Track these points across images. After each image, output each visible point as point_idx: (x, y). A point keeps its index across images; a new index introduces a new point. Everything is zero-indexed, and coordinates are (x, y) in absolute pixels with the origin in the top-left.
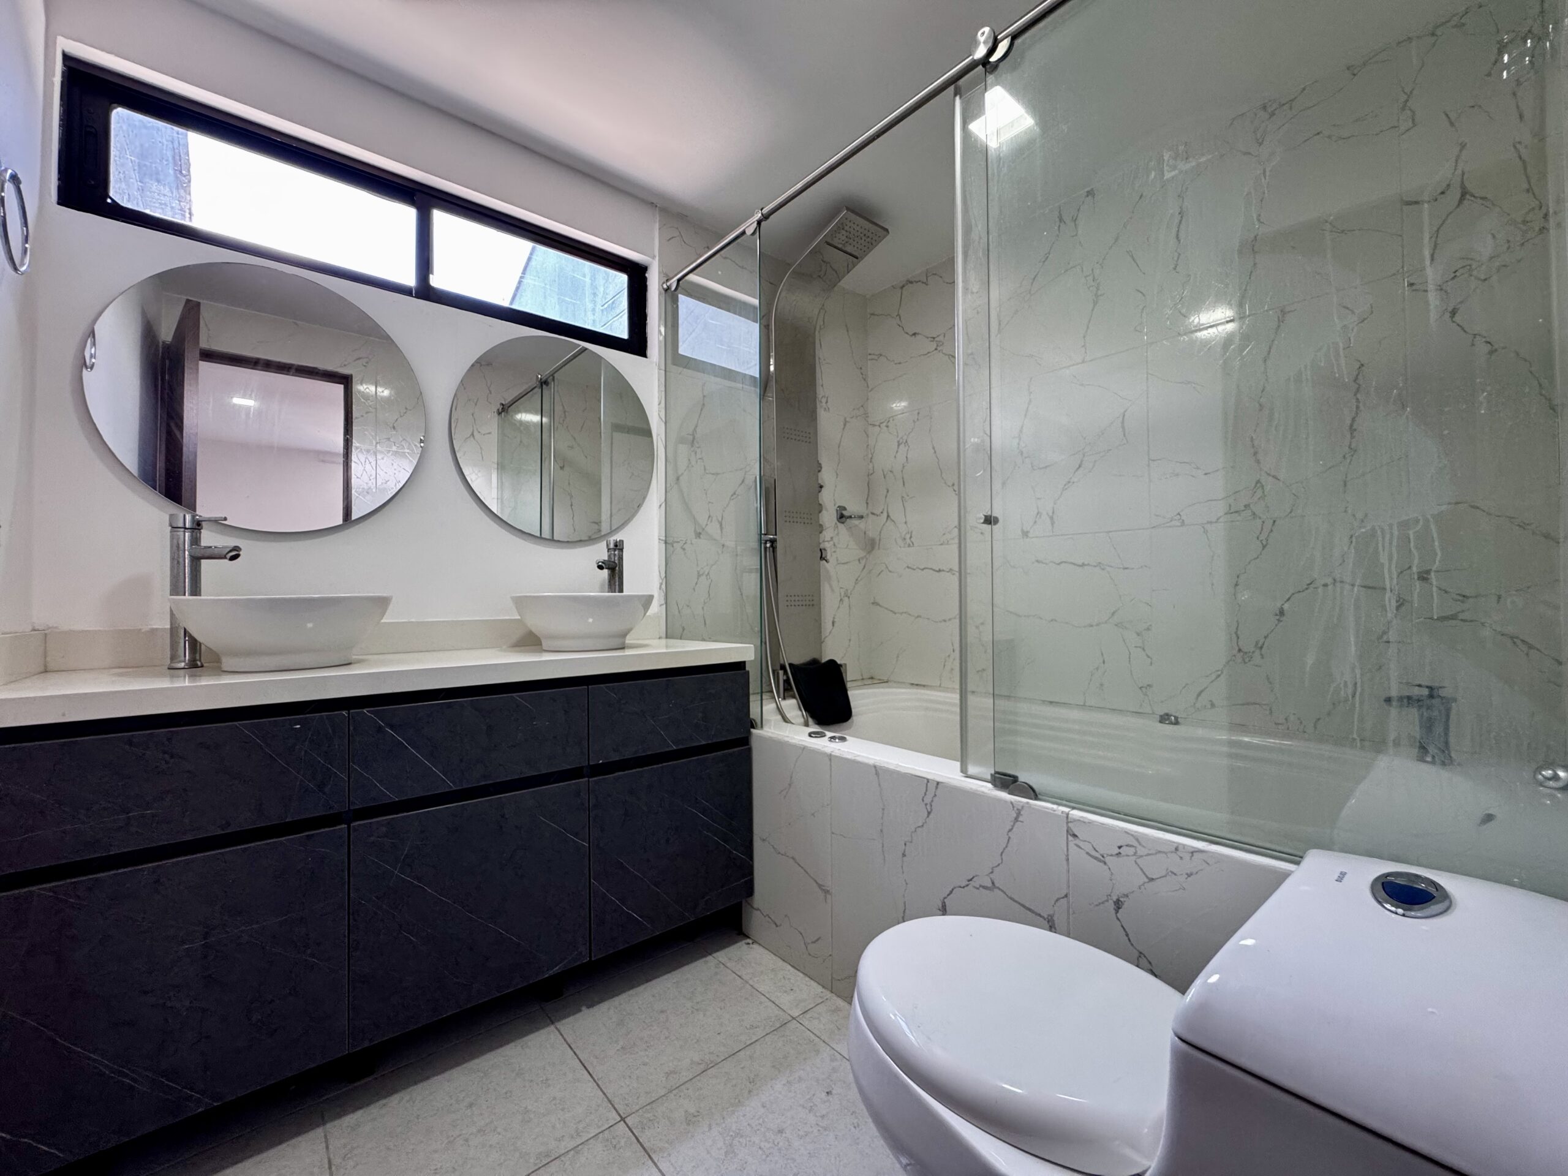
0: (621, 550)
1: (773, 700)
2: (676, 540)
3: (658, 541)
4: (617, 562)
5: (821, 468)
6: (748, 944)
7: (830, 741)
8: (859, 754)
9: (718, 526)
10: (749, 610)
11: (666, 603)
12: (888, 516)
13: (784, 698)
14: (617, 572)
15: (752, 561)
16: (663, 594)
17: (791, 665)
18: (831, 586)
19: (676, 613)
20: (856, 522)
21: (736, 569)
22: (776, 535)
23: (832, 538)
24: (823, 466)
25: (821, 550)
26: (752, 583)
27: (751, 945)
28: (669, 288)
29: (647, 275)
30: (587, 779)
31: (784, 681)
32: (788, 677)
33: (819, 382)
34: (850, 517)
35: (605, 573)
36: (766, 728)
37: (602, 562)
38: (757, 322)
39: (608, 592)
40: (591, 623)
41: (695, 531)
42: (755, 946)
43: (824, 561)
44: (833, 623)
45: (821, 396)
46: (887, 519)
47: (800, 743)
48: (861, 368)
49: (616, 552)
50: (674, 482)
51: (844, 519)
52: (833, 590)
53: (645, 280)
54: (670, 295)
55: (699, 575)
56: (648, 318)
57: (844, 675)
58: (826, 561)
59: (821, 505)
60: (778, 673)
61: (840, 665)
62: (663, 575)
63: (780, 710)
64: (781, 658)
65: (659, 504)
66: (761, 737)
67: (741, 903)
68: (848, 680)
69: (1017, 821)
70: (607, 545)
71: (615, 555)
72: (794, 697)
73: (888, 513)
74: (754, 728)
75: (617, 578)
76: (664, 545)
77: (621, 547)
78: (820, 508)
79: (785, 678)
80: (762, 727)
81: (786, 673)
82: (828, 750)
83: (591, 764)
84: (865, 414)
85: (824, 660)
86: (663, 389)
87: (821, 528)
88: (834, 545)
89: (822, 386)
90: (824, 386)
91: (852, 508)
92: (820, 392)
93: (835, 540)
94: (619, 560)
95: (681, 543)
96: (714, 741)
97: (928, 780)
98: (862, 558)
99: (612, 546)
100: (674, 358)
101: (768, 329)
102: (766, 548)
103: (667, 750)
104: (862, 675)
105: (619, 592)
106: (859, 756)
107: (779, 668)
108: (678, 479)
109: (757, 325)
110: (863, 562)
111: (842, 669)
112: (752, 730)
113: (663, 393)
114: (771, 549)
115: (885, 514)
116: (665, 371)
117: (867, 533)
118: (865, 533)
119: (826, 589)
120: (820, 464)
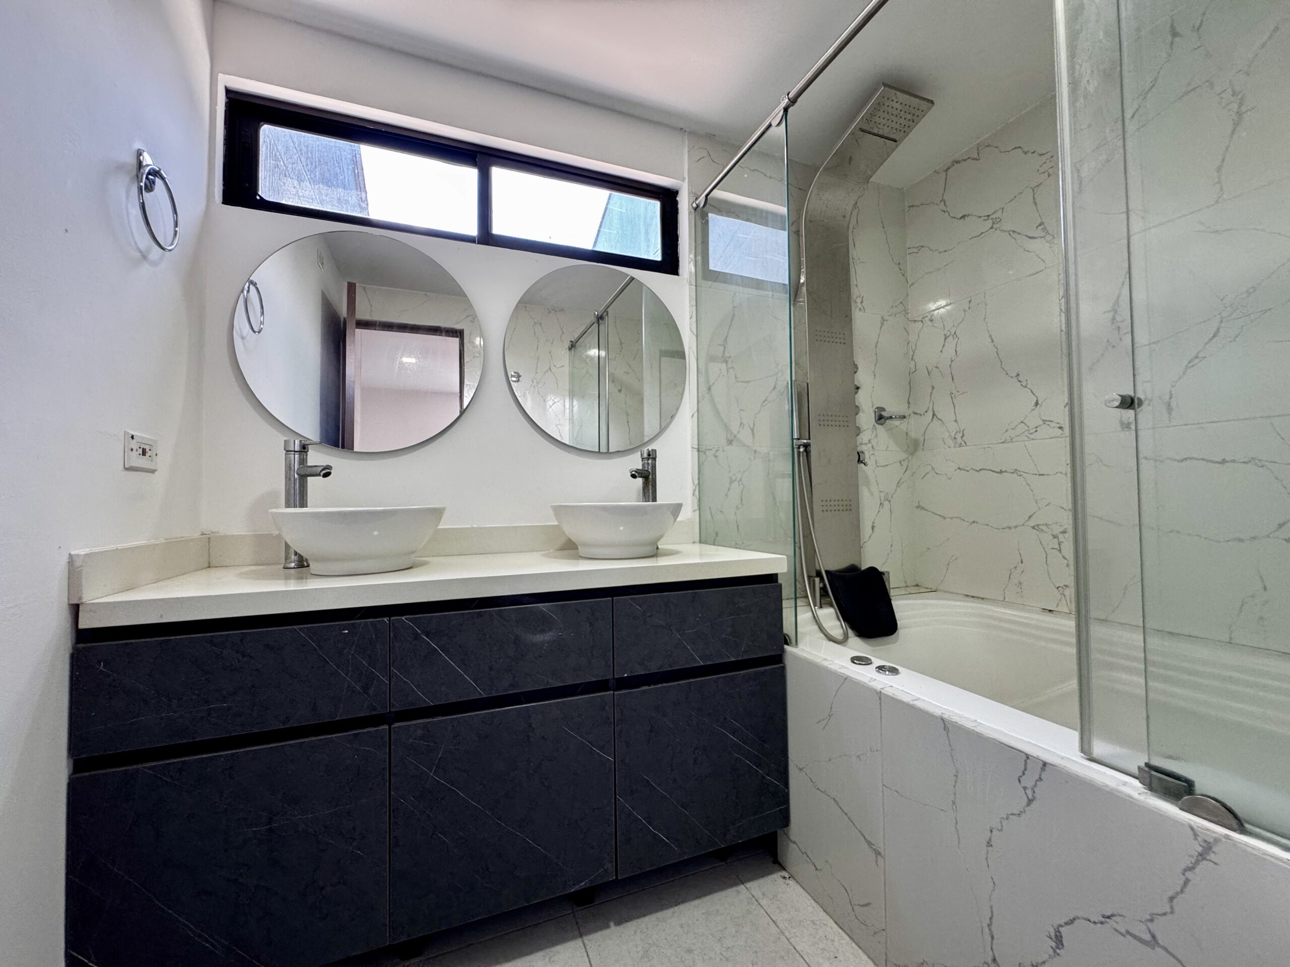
0: (654, 459)
1: (808, 608)
2: (708, 448)
3: (690, 448)
4: (650, 470)
5: (857, 368)
6: (784, 878)
7: (877, 671)
8: (918, 696)
9: (750, 432)
10: (782, 515)
11: (699, 509)
12: (934, 415)
13: (821, 607)
14: (650, 480)
15: (786, 467)
16: (696, 500)
17: (827, 572)
18: (869, 490)
19: (709, 517)
20: (897, 423)
21: (769, 474)
22: (809, 439)
23: (870, 441)
24: (859, 367)
25: (858, 453)
26: (784, 488)
27: (788, 881)
28: (698, 206)
29: (677, 199)
30: (612, 692)
31: (821, 588)
32: (825, 585)
33: (853, 281)
34: (891, 417)
35: (640, 481)
36: (801, 645)
37: (635, 471)
38: (785, 230)
39: (643, 502)
40: (621, 532)
41: (727, 438)
42: (791, 882)
43: (863, 465)
44: (873, 528)
45: (855, 297)
46: (933, 418)
47: (842, 671)
48: (899, 264)
49: (650, 461)
50: (707, 390)
51: (883, 420)
52: (872, 494)
53: (676, 203)
54: (701, 213)
55: (731, 482)
56: (679, 239)
57: (887, 584)
58: (865, 464)
59: (857, 406)
60: (814, 581)
61: (883, 573)
62: (696, 482)
63: (816, 619)
64: (817, 564)
65: (691, 414)
66: (796, 658)
67: (776, 833)
68: (891, 587)
69: (1204, 859)
70: (642, 455)
71: (648, 464)
72: (832, 606)
73: (933, 412)
74: (788, 644)
75: (650, 487)
76: (697, 453)
77: (654, 456)
78: (857, 410)
79: (821, 585)
80: (797, 644)
81: (822, 579)
82: (878, 686)
83: (616, 677)
84: (905, 311)
85: (864, 568)
86: (694, 303)
87: (858, 431)
88: (873, 447)
89: (857, 286)
90: (859, 286)
91: (891, 409)
92: (855, 292)
93: (874, 442)
94: (652, 469)
95: (713, 452)
96: (745, 657)
97: (1028, 756)
98: (904, 460)
99: (645, 455)
100: (706, 274)
101: (798, 235)
102: (799, 453)
103: (696, 665)
104: (906, 582)
105: (653, 501)
106: (918, 699)
107: (814, 574)
108: (709, 389)
109: (785, 234)
110: (905, 464)
111: (885, 578)
112: (786, 646)
113: (694, 308)
114: (805, 453)
115: (930, 414)
116: (696, 286)
117: (909, 433)
118: (907, 433)
119: (864, 492)
120: (856, 365)
